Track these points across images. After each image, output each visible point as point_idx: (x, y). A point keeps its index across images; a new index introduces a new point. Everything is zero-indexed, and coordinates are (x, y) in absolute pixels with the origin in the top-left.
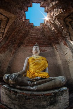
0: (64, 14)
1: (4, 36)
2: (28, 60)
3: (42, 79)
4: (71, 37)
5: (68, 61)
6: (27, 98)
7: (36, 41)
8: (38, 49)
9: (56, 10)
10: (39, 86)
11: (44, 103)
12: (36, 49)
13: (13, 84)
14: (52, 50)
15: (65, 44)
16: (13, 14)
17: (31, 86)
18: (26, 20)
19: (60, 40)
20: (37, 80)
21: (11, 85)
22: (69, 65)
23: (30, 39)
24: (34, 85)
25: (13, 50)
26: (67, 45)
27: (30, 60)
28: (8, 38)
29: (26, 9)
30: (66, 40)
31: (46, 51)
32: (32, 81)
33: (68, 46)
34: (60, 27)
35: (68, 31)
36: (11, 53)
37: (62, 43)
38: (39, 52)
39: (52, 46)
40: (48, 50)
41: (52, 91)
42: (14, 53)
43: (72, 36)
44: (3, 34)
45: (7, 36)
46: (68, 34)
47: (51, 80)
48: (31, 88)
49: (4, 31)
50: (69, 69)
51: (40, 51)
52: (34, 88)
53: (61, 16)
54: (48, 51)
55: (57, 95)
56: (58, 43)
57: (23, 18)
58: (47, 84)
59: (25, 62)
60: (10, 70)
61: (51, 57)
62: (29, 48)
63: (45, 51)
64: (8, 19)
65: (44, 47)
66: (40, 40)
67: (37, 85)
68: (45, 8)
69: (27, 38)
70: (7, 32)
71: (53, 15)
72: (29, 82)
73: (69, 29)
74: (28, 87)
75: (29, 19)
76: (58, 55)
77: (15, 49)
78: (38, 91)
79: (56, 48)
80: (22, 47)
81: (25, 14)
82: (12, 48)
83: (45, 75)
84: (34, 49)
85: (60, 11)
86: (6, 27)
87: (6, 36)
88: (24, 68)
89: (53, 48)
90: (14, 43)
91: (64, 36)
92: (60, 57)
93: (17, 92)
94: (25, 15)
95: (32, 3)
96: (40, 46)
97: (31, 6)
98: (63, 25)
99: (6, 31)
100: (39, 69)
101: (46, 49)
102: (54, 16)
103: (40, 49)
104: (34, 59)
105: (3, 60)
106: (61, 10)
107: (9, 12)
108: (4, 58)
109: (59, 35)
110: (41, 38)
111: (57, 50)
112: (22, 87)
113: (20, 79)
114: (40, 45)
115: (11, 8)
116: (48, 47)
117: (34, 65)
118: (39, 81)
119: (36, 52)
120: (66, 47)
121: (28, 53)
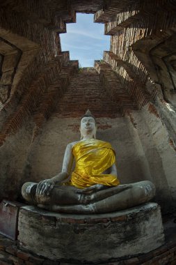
0: (149, 40)
1: (12, 93)
2: (72, 150)
3: (105, 187)
4: (166, 92)
5: (160, 149)
6: (78, 228)
8: (93, 124)
9: (130, 31)
10: (100, 203)
11: (114, 237)
12: (88, 124)
13: (45, 203)
14: (124, 124)
15: (153, 110)
16: (32, 41)
17: (83, 204)
18: (60, 52)
19: (141, 102)
20: (95, 190)
21: (40, 206)
22: (161, 156)
23: (73, 100)
24: (89, 202)
25: (36, 127)
26: (156, 113)
27: (77, 149)
28: (21, 99)
29: (62, 28)
30: (154, 100)
31: (110, 127)
32: (85, 193)
33: (158, 116)
34: (140, 70)
35: (159, 79)
36: (31, 134)
37: (146, 107)
39: (124, 116)
40: (115, 124)
41: (128, 212)
42: (37, 134)
44: (10, 90)
45: (20, 92)
46: (159, 86)
48: (85, 208)
49: (12, 81)
50: (162, 166)
52: (91, 207)
54: (114, 127)
55: (137, 219)
56: (136, 108)
57: (55, 50)
58: (115, 198)
59: (66, 154)
60: (30, 173)
61: (121, 140)
62: (72, 121)
63: (108, 126)
64: (21, 52)
65: (105, 119)
67: (95, 200)
68: (106, 26)
69: (66, 97)
70: (20, 83)
71: (125, 42)
72: (79, 196)
73: (161, 74)
74: (78, 207)
75: (68, 52)
76: (138, 136)
77: (40, 125)
79: (132, 120)
80: (55, 119)
81: (59, 38)
82: (31, 123)
85: (141, 34)
86: (15, 72)
87: (16, 93)
88: (64, 168)
89: (125, 121)
90: (36, 111)
91: (151, 92)
92: (141, 139)
93: (55, 219)
94: (59, 43)
95: (76, 12)
96: (95, 117)
97: (73, 20)
98: (148, 66)
99: (16, 82)
101: (109, 124)
102: (127, 45)
104: (83, 148)
105: (14, 152)
106: (143, 31)
107: (22, 35)
108: (14, 146)
109: (138, 89)
110: (98, 97)
111: (135, 124)
112: (66, 208)
113: (60, 191)
114: (97, 114)
115: (27, 25)
116: (114, 117)
117: (86, 161)
118: (99, 193)
120: (153, 116)
121: (70, 132)
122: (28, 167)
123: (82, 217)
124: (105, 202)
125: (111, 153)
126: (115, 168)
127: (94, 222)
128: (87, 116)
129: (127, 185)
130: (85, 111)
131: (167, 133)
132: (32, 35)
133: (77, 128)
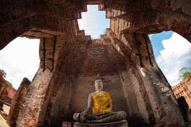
1: (55, 65)
2: (92, 97)
3: (106, 113)
4: (142, 60)
8: (101, 84)
9: (121, 21)
13: (84, 120)
14: (117, 79)
15: (134, 73)
18: (79, 32)
20: (102, 115)
23: (90, 65)
25: (71, 84)
26: (135, 74)
27: (94, 97)
28: (60, 68)
30: (135, 66)
31: (111, 81)
33: (136, 76)
34: (127, 47)
35: (139, 51)
36: (69, 88)
37: (130, 70)
38: (102, 87)
39: (118, 74)
40: (113, 79)
43: (145, 58)
44: (53, 62)
45: (59, 64)
46: (138, 57)
47: (113, 114)
48: (99, 121)
49: (53, 57)
50: (137, 102)
52: (101, 121)
53: (129, 30)
56: (125, 69)
57: (76, 31)
62: (90, 79)
63: (109, 81)
64: (55, 36)
65: (108, 76)
66: (102, 65)
67: (102, 118)
69: (85, 63)
70: (59, 59)
71: (118, 27)
72: (96, 117)
73: (140, 48)
74: (96, 121)
76: (124, 87)
78: (103, 122)
79: (122, 77)
82: (68, 81)
83: (109, 110)
84: (96, 84)
85: (128, 25)
87: (57, 65)
88: (89, 105)
89: (119, 77)
90: (69, 73)
91: (133, 60)
92: (126, 89)
93: (88, 125)
94: (78, 25)
95: (86, 4)
98: (132, 44)
99: (56, 58)
100: (103, 105)
101: (110, 79)
102: (120, 30)
104: (97, 97)
106: (129, 23)
107: (57, 31)
109: (126, 59)
110: (104, 63)
111: (123, 80)
112: (92, 121)
116: (113, 75)
117: (98, 103)
118: (104, 116)
119: (99, 88)
120: (133, 76)
121: (89, 85)
122: (70, 105)
123: (98, 124)
124: (106, 119)
125: (110, 97)
126: (111, 105)
127: (102, 126)
128: (98, 79)
129: (115, 112)
131: (139, 87)
133: (93, 83)
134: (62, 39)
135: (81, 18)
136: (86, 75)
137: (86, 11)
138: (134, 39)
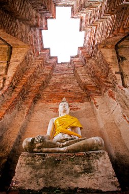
0: (115, 37)
6: (56, 160)
7: (63, 93)
8: (67, 107)
12: (64, 107)
15: (111, 96)
16: (22, 41)
17: (60, 147)
21: (35, 150)
23: (54, 90)
25: (27, 109)
26: (113, 97)
29: (44, 26)
30: (114, 88)
31: (80, 109)
36: (24, 113)
38: (68, 112)
39: (90, 101)
40: (83, 106)
42: (28, 113)
45: (14, 83)
48: (62, 149)
51: (70, 110)
53: (108, 43)
54: (82, 109)
56: (99, 94)
57: (39, 48)
61: (87, 117)
62: (53, 105)
63: (77, 108)
64: (11, 48)
65: (76, 103)
66: (69, 91)
67: (67, 145)
72: (58, 143)
74: (57, 149)
75: (49, 49)
76: (99, 114)
77: (30, 107)
79: (95, 103)
80: (40, 104)
89: (91, 104)
90: (26, 97)
91: (111, 81)
92: (101, 116)
93: (44, 155)
96: (69, 102)
102: (96, 44)
103: (70, 106)
110: (72, 88)
111: (97, 106)
114: (71, 100)
116: (83, 102)
118: (68, 141)
120: (111, 100)
121: (52, 113)
128: (63, 102)
130: (62, 98)
132: (22, 36)
133: (56, 110)
134: (20, 52)
135: (47, 29)
136: (48, 101)
137: (54, 17)
138: (115, 55)
